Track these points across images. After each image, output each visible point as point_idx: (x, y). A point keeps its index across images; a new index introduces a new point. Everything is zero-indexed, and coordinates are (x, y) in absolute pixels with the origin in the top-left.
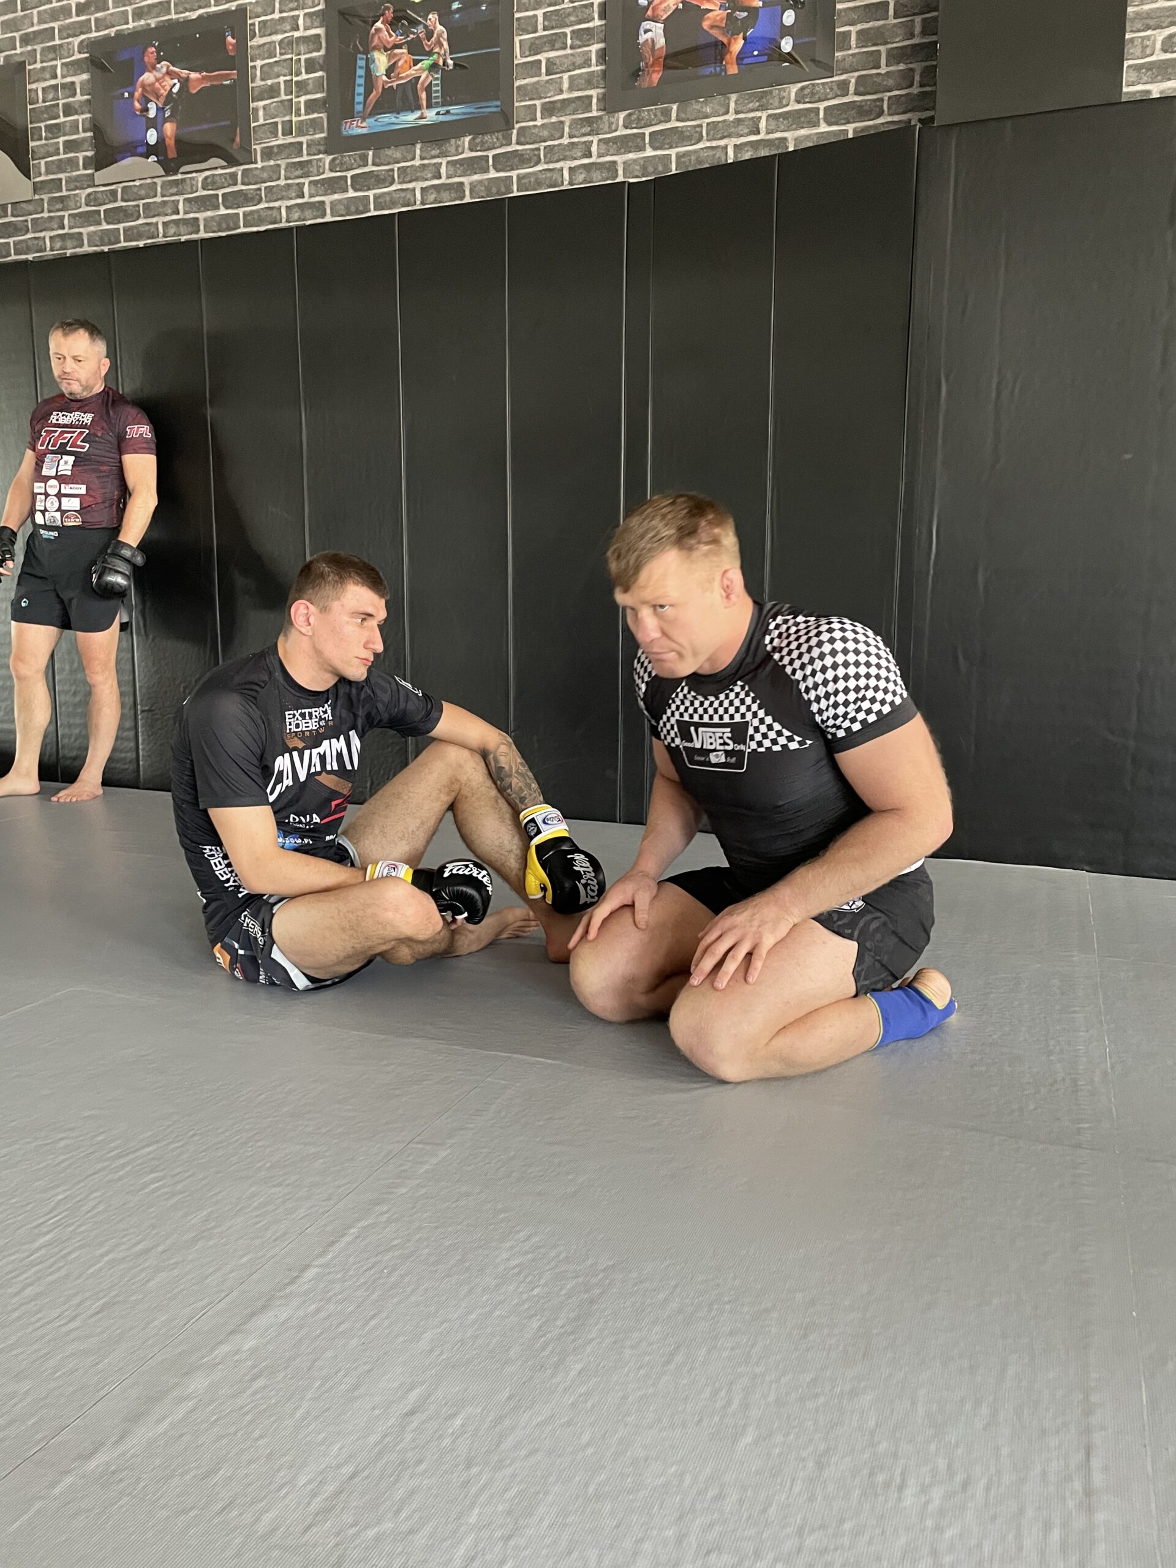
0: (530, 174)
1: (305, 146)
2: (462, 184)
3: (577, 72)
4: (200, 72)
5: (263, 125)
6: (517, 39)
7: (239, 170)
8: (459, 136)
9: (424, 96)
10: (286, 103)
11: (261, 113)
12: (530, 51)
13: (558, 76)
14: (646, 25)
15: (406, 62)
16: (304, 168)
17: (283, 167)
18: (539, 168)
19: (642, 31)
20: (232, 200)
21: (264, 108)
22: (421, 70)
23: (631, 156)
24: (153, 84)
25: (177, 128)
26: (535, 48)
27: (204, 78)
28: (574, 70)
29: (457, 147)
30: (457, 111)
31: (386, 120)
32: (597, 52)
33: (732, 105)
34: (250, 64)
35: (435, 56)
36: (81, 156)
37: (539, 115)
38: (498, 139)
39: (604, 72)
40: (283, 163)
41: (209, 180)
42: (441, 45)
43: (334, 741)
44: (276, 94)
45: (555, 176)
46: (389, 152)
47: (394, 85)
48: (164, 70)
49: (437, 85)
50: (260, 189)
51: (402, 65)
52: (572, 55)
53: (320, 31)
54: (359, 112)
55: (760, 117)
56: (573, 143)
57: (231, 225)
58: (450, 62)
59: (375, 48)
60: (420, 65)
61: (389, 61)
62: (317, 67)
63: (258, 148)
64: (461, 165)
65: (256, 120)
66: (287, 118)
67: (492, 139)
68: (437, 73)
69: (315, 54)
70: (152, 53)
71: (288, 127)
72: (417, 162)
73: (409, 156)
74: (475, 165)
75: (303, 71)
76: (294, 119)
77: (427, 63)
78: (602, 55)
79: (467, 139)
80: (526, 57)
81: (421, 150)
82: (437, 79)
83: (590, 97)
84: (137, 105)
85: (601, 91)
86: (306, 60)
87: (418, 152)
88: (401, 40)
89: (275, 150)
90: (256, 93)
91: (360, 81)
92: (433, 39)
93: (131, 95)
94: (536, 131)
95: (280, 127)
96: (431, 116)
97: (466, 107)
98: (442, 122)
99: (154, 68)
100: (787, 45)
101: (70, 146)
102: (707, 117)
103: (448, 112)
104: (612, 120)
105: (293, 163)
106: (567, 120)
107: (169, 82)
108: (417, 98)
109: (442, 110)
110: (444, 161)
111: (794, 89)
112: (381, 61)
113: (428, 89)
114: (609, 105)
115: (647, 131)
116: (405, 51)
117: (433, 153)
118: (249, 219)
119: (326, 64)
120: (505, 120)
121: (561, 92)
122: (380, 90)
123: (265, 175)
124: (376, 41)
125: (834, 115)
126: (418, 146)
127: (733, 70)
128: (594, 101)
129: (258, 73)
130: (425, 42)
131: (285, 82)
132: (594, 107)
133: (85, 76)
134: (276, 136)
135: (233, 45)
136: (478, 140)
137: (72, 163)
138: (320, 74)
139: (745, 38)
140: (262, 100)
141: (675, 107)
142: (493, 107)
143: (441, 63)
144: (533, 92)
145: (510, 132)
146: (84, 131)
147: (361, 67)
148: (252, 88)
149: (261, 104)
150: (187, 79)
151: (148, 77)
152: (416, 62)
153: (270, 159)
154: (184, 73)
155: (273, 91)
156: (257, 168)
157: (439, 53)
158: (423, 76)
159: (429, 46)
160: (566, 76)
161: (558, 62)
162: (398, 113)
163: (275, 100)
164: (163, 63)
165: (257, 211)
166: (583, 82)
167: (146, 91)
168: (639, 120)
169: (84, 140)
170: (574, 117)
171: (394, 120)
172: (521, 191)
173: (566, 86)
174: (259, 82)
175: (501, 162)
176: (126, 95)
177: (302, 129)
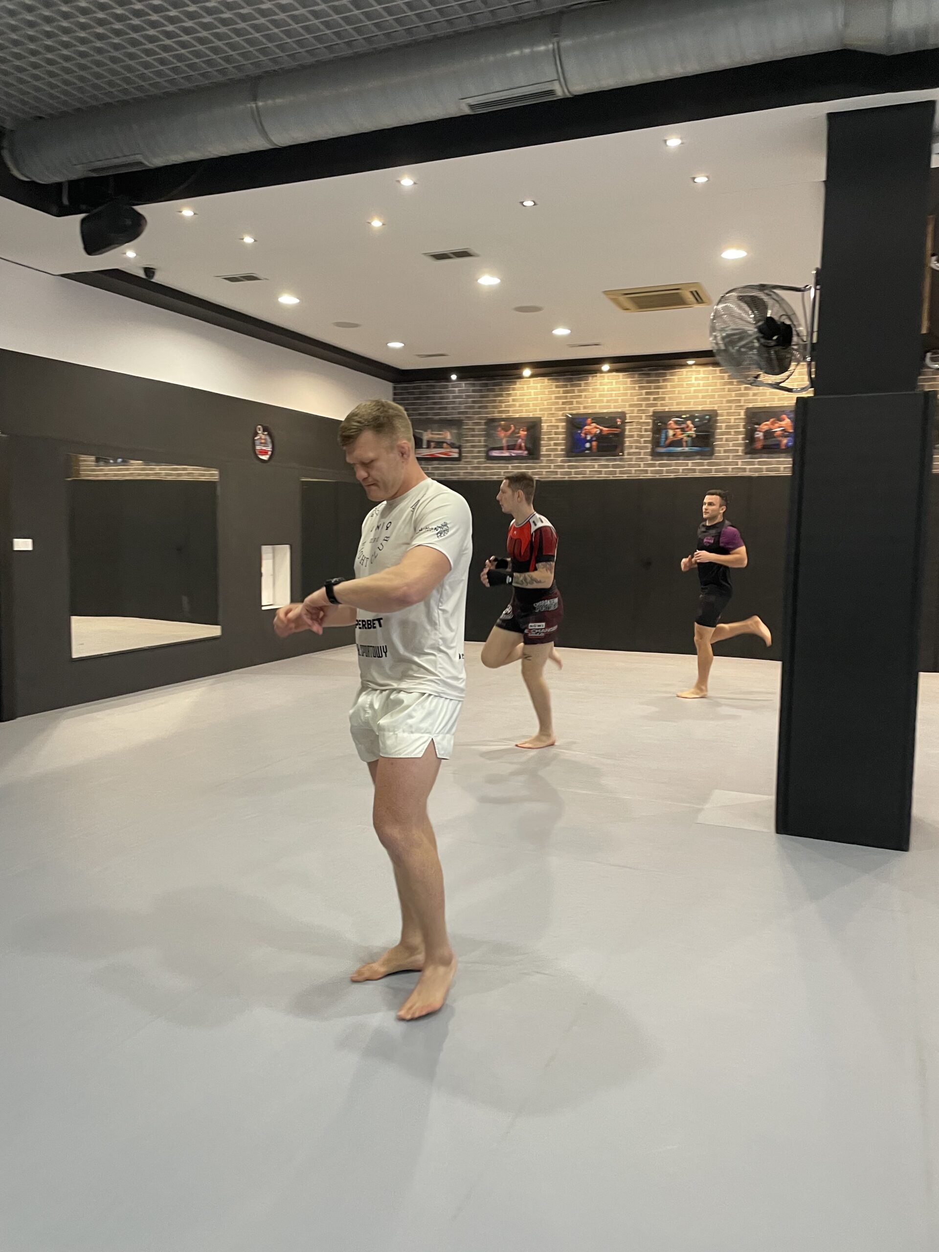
1: (642, 453)
2: (695, 469)
3: (735, 442)
4: (607, 428)
5: (629, 445)
6: (716, 431)
7: (619, 458)
8: (695, 456)
9: (685, 443)
10: (637, 440)
11: (628, 442)
13: (729, 443)
14: (757, 433)
16: (642, 459)
18: (721, 466)
19: (755, 434)
21: (629, 440)
22: (684, 437)
23: (751, 466)
24: (589, 430)
25: (597, 444)
26: (723, 434)
27: (608, 430)
29: (695, 459)
32: (742, 437)
36: (559, 448)
37: (722, 452)
38: (708, 457)
39: (744, 443)
40: (634, 457)
42: (691, 430)
45: (727, 471)
46: (671, 458)
47: (675, 439)
48: (593, 426)
50: (625, 464)
51: (678, 434)
52: (734, 437)
53: (650, 421)
56: (733, 461)
58: (694, 435)
60: (684, 435)
61: (674, 432)
62: (649, 431)
63: (626, 452)
64: (696, 464)
65: (626, 444)
66: (637, 444)
67: (706, 458)
69: (648, 427)
70: (590, 420)
71: (637, 447)
72: (681, 461)
75: (644, 431)
76: (640, 445)
77: (686, 435)
78: (744, 439)
79: (698, 457)
80: (719, 436)
83: (739, 450)
84: (583, 435)
85: (743, 448)
86: (645, 428)
88: (678, 427)
89: (632, 453)
90: (627, 436)
92: (689, 428)
93: (582, 432)
94: (721, 457)
95: (634, 447)
96: (687, 449)
99: (589, 425)
101: (555, 444)
102: (774, 458)
104: (746, 456)
105: (638, 457)
106: (732, 455)
107: (595, 430)
108: (682, 444)
112: (671, 433)
113: (687, 442)
114: (745, 452)
115: (756, 460)
116: (679, 430)
119: (651, 431)
120: (711, 454)
121: (730, 447)
122: (670, 440)
123: (628, 460)
124: (669, 427)
126: (681, 457)
127: (783, 447)
130: (686, 429)
131: (637, 434)
132: (740, 452)
133: (564, 424)
134: (632, 449)
135: (620, 422)
136: (701, 458)
137: (556, 450)
138: (649, 433)
140: (628, 438)
142: (707, 449)
143: (691, 435)
144: (721, 446)
145: (713, 456)
150: (603, 430)
151: (587, 427)
153: (630, 455)
154: (601, 428)
155: (632, 436)
156: (625, 458)
160: (732, 443)
161: (729, 439)
163: (633, 439)
164: (594, 424)
166: (737, 445)
167: (587, 432)
170: (734, 454)
172: (716, 474)
173: (732, 445)
174: (628, 433)
175: (710, 464)
177: (641, 448)
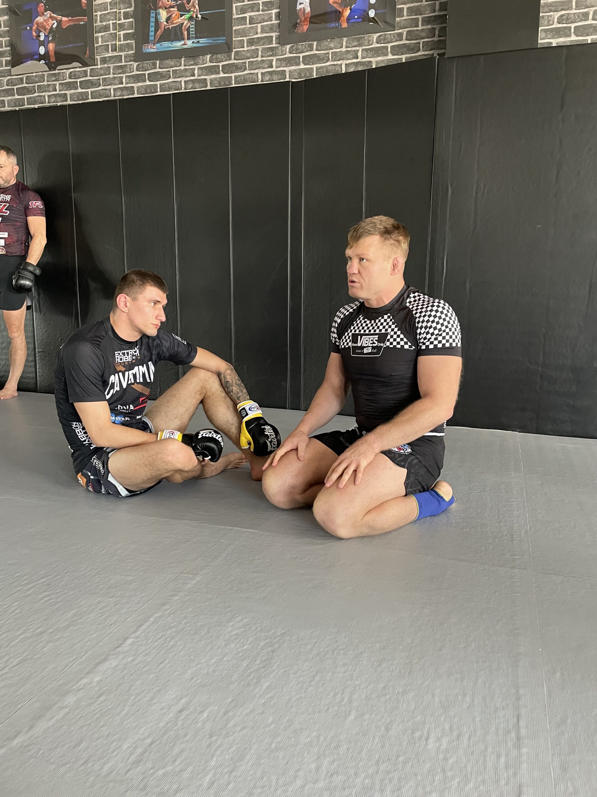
0: (241, 75)
1: (123, 58)
2: (206, 79)
3: (265, 23)
4: (68, 17)
5: (102, 46)
6: (234, 5)
7: (88, 69)
8: (204, 54)
9: (186, 33)
10: (113, 34)
11: (100, 39)
12: (241, 12)
13: (255, 25)
15: (176, 15)
16: (123, 69)
17: (112, 68)
18: (246, 72)
19: (298, 3)
20: (84, 85)
21: (102, 37)
22: (184, 20)
23: (293, 68)
24: (43, 23)
25: (55, 46)
26: (243, 10)
27: (70, 20)
28: (264, 22)
29: (203, 60)
30: (203, 41)
31: (166, 45)
32: (276, 13)
33: (344, 43)
34: (94, 14)
35: (192, 13)
36: (4, 59)
37: (245, 45)
38: (224, 57)
39: (279, 24)
40: (112, 66)
41: (73, 74)
42: (195, 7)
43: (141, 367)
44: (107, 30)
45: (254, 77)
46: (167, 62)
47: (170, 27)
48: (49, 15)
49: (192, 28)
50: (99, 79)
51: (175, 16)
52: (262, 14)
54: (151, 41)
55: (359, 50)
56: (263, 60)
57: (85, 97)
58: (199, 16)
59: (160, 7)
60: (184, 17)
61: (167, 14)
62: (130, 16)
63: (98, 57)
64: (205, 70)
65: (98, 43)
66: (114, 42)
67: (221, 56)
68: (192, 21)
69: (128, 10)
70: (42, 6)
71: (114, 47)
72: (182, 68)
73: (178, 64)
74: (213, 70)
75: (122, 18)
76: (118, 43)
77: (187, 16)
78: (278, 16)
79: (209, 56)
80: (239, 15)
81: (184, 61)
82: (192, 24)
83: (272, 37)
84: (34, 34)
85: (277, 34)
86: (124, 12)
87: (183, 62)
88: (174, 4)
89: (108, 59)
90: (97, 29)
91: (152, 24)
92: (190, 4)
93: (31, 28)
94: (244, 53)
95: (110, 47)
96: (189, 44)
97: (209, 40)
98: (195, 47)
99: (43, 14)
100: (372, 13)
102: (331, 49)
103: (198, 42)
104: (284, 49)
105: (117, 66)
106: (260, 48)
107: (51, 22)
108: (182, 34)
109: (196, 41)
110: (196, 67)
111: (376, 36)
112: (163, 15)
113: (188, 30)
114: (282, 41)
115: (301, 55)
116: (176, 9)
117: (191, 63)
118: (94, 95)
119: (134, 15)
120: (228, 48)
121: (257, 33)
122: (163, 29)
123: (102, 72)
124: (160, 4)
125: (396, 50)
126: (183, 59)
127: (345, 25)
128: (274, 39)
129: (99, 18)
130: (186, 5)
131: (113, 23)
132: (274, 42)
133: (6, 18)
134: (108, 51)
135: (85, 4)
136: (214, 57)
138: (131, 20)
139: (350, 9)
140: (100, 32)
141: (315, 43)
142: (222, 40)
143: (195, 16)
144: (243, 33)
145: (231, 53)
146: (6, 47)
147: (153, 17)
148: (96, 26)
149: (100, 34)
150: (61, 20)
151: (40, 19)
152: (181, 16)
153: (104, 64)
154: (59, 17)
155: (106, 28)
156: (98, 68)
157: (193, 11)
158: (186, 23)
159: (188, 7)
160: (259, 25)
161: (255, 17)
162: (172, 42)
163: (108, 33)
164: (48, 12)
165: (98, 91)
166: (268, 29)
167: (39, 27)
168: (297, 49)
169: (5, 51)
170: (264, 47)
171: (170, 45)
172: (237, 84)
173: (259, 30)
174: (99, 23)
175: (226, 69)
176: (28, 28)
177: (122, 48)
